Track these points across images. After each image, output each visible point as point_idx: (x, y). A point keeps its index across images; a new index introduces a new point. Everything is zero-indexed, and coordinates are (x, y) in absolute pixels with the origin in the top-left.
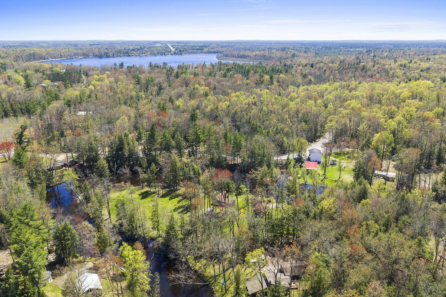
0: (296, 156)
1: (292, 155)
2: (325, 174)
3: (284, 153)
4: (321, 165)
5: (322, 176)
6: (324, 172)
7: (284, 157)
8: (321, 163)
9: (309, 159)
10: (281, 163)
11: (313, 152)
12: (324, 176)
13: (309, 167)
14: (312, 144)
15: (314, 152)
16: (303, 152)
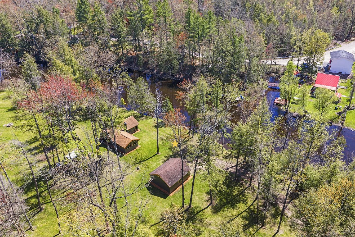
0: (303, 60)
1: (297, 59)
2: (349, 100)
3: (282, 55)
4: (348, 81)
5: (343, 103)
6: (350, 95)
7: (284, 62)
8: (349, 77)
9: (327, 69)
10: (275, 71)
11: (336, 57)
12: (348, 103)
13: (321, 84)
14: (342, 44)
15: (340, 57)
16: (317, 56)
